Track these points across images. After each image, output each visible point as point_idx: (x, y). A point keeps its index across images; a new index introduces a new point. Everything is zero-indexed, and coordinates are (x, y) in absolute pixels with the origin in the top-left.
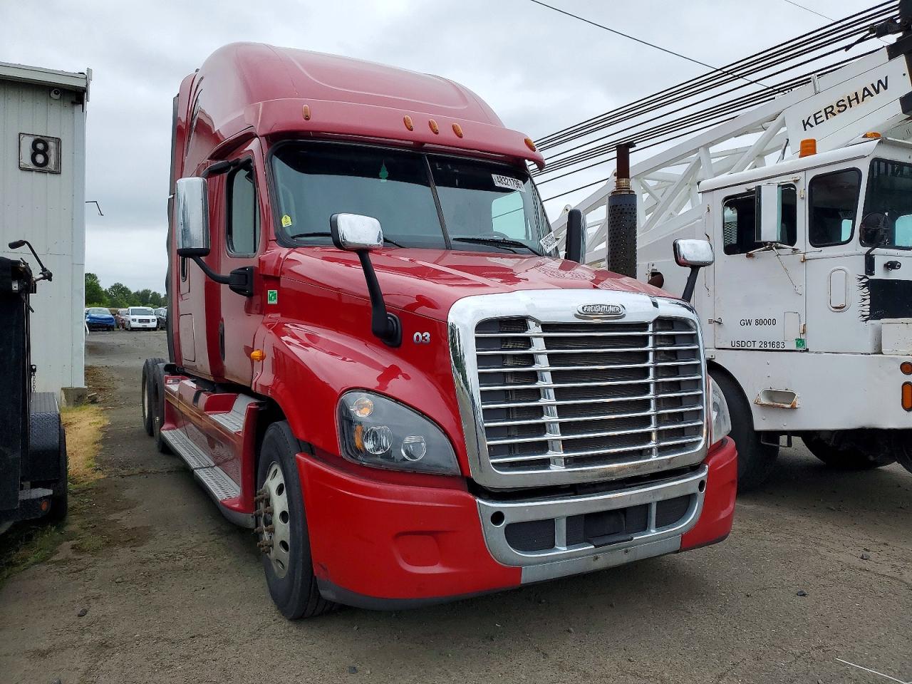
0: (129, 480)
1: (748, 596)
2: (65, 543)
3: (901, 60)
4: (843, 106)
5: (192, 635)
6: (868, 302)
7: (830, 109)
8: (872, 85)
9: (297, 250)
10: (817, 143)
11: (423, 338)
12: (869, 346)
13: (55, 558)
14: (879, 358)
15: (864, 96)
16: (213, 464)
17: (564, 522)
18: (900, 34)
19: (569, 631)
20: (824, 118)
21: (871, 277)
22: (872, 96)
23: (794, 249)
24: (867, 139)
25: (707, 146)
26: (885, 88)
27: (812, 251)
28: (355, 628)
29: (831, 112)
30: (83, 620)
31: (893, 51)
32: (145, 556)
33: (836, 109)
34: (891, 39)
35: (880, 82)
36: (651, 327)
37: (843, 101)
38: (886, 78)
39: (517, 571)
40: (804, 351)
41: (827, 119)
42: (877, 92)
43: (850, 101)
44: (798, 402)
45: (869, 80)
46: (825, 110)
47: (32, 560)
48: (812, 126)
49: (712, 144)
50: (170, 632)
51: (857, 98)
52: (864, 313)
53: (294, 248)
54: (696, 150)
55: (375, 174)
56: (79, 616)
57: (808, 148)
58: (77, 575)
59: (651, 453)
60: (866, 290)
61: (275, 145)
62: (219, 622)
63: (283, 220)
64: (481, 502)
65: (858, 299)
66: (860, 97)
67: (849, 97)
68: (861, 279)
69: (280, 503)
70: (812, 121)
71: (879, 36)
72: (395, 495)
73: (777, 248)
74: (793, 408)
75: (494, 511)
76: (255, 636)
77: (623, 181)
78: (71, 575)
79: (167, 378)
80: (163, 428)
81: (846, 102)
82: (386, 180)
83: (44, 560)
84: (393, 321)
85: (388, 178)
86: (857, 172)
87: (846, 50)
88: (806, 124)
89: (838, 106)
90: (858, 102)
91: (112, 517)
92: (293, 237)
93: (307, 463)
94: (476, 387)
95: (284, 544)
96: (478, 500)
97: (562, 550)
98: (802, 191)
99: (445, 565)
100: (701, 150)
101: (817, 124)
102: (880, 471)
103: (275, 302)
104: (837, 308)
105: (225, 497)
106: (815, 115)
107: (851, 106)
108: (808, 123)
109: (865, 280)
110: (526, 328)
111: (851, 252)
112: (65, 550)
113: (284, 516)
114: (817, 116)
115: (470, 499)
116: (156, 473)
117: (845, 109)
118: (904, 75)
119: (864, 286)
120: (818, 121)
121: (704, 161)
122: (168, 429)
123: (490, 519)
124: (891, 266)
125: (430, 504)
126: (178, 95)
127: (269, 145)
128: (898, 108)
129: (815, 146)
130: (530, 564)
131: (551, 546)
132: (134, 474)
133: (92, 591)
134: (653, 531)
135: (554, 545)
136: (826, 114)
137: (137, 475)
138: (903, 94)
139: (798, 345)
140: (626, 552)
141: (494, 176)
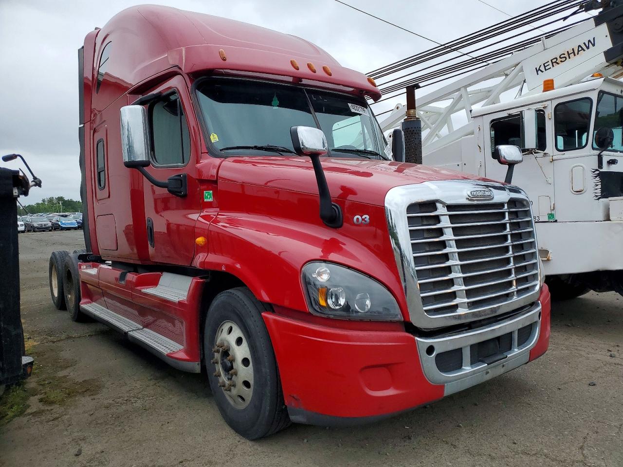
0: (60, 344)
1: (560, 389)
2: (32, 398)
3: (604, 27)
4: (563, 58)
5: (181, 460)
6: (600, 186)
7: (555, 60)
8: (584, 43)
9: (227, 159)
10: (554, 81)
11: (363, 220)
12: (601, 215)
13: (29, 411)
14: (608, 223)
15: (578, 51)
16: (141, 327)
17: (469, 349)
18: (601, 10)
19: (460, 426)
20: (551, 66)
21: (601, 170)
22: (584, 50)
23: (545, 154)
24: (594, 78)
25: (466, 87)
26: (594, 45)
27: (558, 155)
28: (305, 441)
29: (555, 62)
30: (81, 458)
31: (598, 20)
32: (106, 402)
33: (559, 60)
34: (595, 12)
35: (589, 41)
36: (506, 206)
37: (564, 54)
38: (594, 38)
39: (441, 387)
40: (554, 222)
41: (553, 66)
42: (588, 48)
43: (569, 54)
44: (551, 256)
45: (582, 40)
46: (551, 60)
47: (10, 414)
48: (542, 72)
49: (470, 85)
50: (160, 460)
51: (574, 52)
52: (597, 194)
53: (225, 158)
54: (459, 90)
55: (269, 103)
56: (77, 455)
57: (549, 85)
58: (56, 422)
59: (513, 295)
60: (598, 179)
61: (197, 80)
62: (195, 448)
63: (212, 137)
64: (419, 339)
65: (592, 185)
66: (576, 52)
67: (568, 52)
68: (594, 172)
69: (241, 352)
70: (542, 68)
71: (586, 10)
72: (360, 339)
73: (535, 153)
74: (548, 260)
75: (429, 346)
76: (231, 456)
77: (412, 111)
78: (51, 423)
79: (80, 266)
80: (81, 302)
81: (566, 55)
82: (278, 108)
83: (21, 413)
84: (336, 209)
85: (278, 106)
86: (589, 100)
87: (564, 21)
88: (538, 70)
89: (560, 57)
90: (575, 55)
91: (61, 374)
92: (221, 150)
93: (275, 320)
94: (409, 254)
95: (246, 384)
96: (417, 338)
97: (467, 369)
98: (549, 113)
99: (396, 388)
100: (463, 89)
101: (546, 70)
102: (579, 298)
103: (211, 200)
104: (577, 192)
105: (169, 351)
106: (544, 64)
107: (569, 58)
108: (539, 69)
109: (597, 172)
110: (436, 209)
111: (586, 154)
112: (34, 404)
113: (245, 362)
114: (546, 65)
115: (412, 337)
116: (79, 337)
117: (566, 59)
118: (606, 36)
119: (596, 177)
120: (547, 68)
121: (464, 96)
122: (85, 303)
123: (425, 352)
124: (612, 162)
125: (385, 344)
126: (83, 47)
127: (191, 81)
128: (603, 59)
129: (553, 84)
130: (450, 382)
131: (459, 367)
132: (62, 340)
133: (76, 434)
134: (516, 350)
135: (462, 366)
136: (552, 63)
137: (64, 340)
138: (606, 49)
139: (549, 218)
140: (503, 366)
141: (350, 105)
